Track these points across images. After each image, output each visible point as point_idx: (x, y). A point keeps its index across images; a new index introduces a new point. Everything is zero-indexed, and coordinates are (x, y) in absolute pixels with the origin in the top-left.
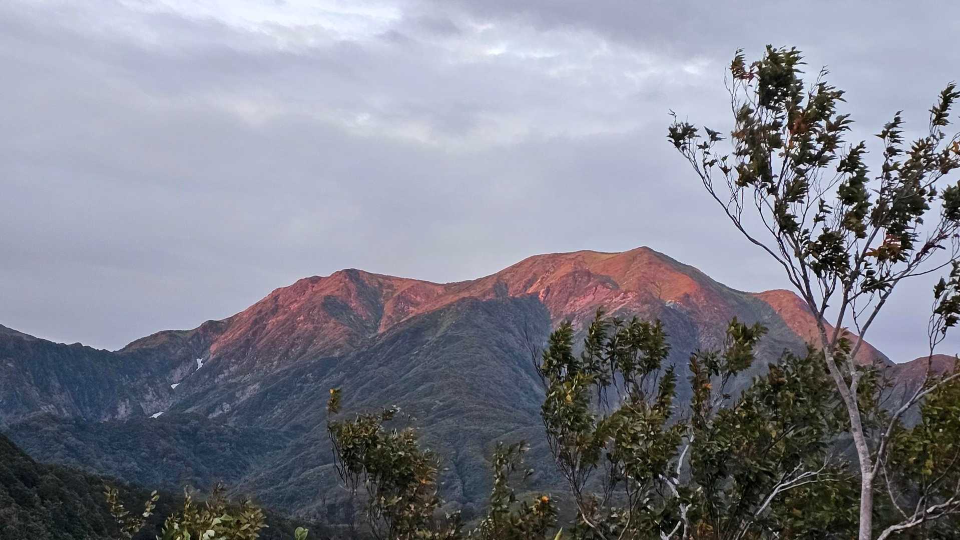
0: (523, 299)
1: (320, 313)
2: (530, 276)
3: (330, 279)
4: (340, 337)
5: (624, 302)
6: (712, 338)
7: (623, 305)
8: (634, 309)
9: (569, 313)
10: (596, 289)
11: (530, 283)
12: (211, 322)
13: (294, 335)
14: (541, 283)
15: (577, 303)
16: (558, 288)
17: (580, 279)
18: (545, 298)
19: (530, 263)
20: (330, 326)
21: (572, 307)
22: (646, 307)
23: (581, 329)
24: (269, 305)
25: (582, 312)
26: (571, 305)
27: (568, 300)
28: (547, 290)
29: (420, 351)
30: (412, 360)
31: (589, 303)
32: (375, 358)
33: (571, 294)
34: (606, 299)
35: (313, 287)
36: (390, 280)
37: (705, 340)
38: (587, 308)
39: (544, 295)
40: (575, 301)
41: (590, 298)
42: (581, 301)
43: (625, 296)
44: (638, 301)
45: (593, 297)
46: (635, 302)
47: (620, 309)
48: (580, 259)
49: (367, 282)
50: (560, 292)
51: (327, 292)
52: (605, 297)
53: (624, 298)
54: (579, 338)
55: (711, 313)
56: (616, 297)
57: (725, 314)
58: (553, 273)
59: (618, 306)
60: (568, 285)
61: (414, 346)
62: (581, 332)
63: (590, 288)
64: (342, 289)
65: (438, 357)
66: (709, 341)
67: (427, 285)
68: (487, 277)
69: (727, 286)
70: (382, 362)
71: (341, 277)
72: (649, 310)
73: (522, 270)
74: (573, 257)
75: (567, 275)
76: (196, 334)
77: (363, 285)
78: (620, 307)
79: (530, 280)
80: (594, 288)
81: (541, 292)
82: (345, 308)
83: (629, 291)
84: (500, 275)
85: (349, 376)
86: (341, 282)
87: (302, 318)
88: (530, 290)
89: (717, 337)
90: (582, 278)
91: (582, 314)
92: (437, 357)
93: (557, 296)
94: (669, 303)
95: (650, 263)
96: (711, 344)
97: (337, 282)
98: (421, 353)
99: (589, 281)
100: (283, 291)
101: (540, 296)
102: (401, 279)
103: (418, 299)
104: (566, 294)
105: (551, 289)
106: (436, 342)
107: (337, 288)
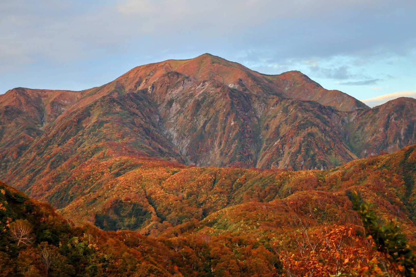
0: (139, 93)
1: (5, 118)
2: (137, 80)
3: (5, 96)
4: (22, 131)
5: (204, 88)
6: (262, 104)
7: (203, 90)
8: (211, 92)
9: (169, 99)
10: (184, 82)
11: (139, 83)
14: (146, 83)
15: (173, 93)
16: (160, 84)
17: (172, 77)
19: (136, 71)
20: (13, 125)
21: (171, 95)
22: (219, 90)
23: (180, 108)
25: (178, 97)
26: (170, 94)
27: (167, 91)
28: (152, 86)
29: (84, 133)
30: (79, 139)
31: (181, 91)
32: (54, 141)
33: (168, 87)
34: (192, 87)
36: (45, 92)
37: (258, 106)
38: (181, 94)
39: (151, 90)
40: (172, 91)
41: (181, 88)
42: (175, 91)
43: (204, 84)
44: (213, 86)
45: (182, 87)
46: (211, 87)
47: (202, 93)
48: (167, 65)
49: (30, 95)
50: (161, 86)
51: (6, 104)
52: (190, 86)
53: (203, 86)
54: (180, 114)
55: (257, 89)
56: (197, 86)
57: (265, 89)
58: (153, 75)
59: (200, 91)
60: (166, 82)
61: (79, 130)
62: (180, 110)
63: (179, 82)
64: (16, 101)
65: (97, 135)
66: (260, 106)
67: (70, 93)
68: (109, 83)
69: (259, 72)
70: (59, 143)
71: (13, 93)
72: (221, 91)
73: (132, 76)
74: (163, 64)
75: (164, 76)
77: (28, 96)
78: (202, 91)
79: (137, 82)
80: (183, 82)
81: (149, 88)
82: (19, 112)
83: (206, 81)
84: (118, 81)
85: (39, 154)
86: (14, 97)
88: (140, 88)
89: (265, 103)
90: (173, 76)
91: (178, 99)
93: (159, 89)
94: (231, 86)
95: (213, 63)
96: (262, 108)
97: (11, 97)
99: (178, 77)
101: (149, 91)
102: (52, 91)
103: (66, 102)
104: (165, 88)
105: (155, 86)
106: (93, 126)
107: (12, 100)
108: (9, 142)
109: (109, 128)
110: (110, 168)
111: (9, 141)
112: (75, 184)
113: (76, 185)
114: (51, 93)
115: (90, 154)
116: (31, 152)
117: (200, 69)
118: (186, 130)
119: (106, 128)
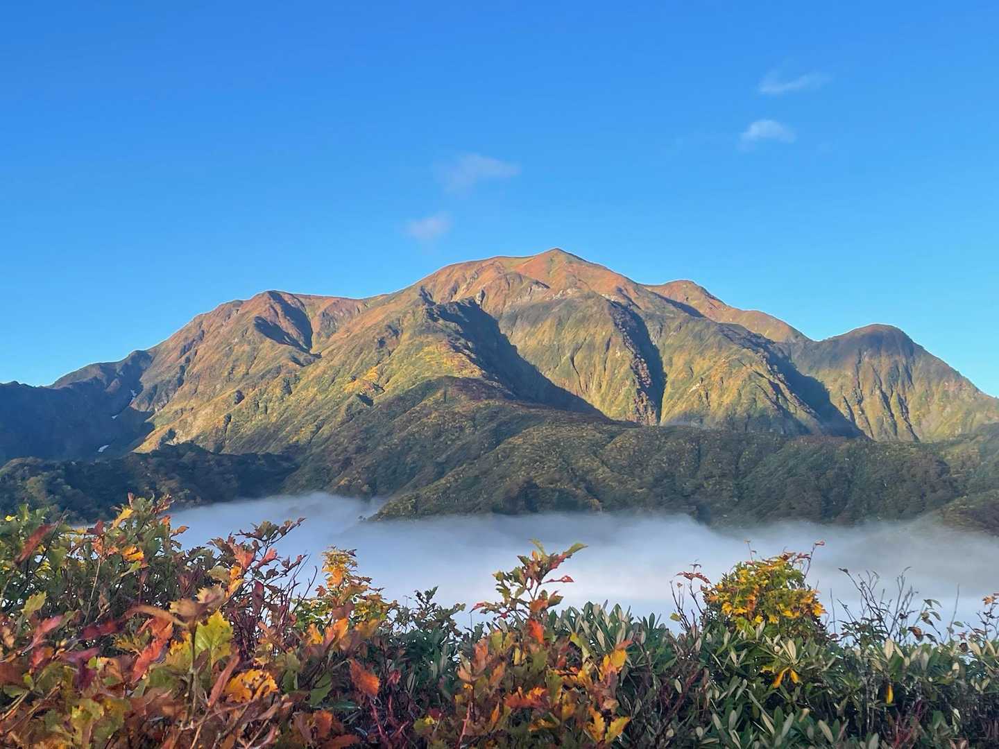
1: (255, 334)
2: (452, 284)
3: (253, 302)
5: (566, 299)
6: (657, 327)
7: (565, 302)
8: (579, 305)
11: (455, 290)
12: (138, 352)
13: (233, 357)
16: (494, 290)
18: (482, 301)
19: (448, 271)
20: (267, 345)
24: (194, 331)
25: (524, 311)
27: (505, 301)
28: (482, 294)
33: (507, 296)
35: (238, 310)
39: (480, 299)
41: (528, 298)
44: (580, 297)
45: (531, 297)
46: (577, 297)
47: (564, 305)
48: (498, 263)
49: (290, 302)
50: (496, 294)
51: (255, 314)
52: (544, 296)
53: (564, 295)
56: (555, 295)
58: (478, 278)
59: (560, 303)
60: (503, 288)
64: (269, 310)
66: (654, 329)
67: (347, 301)
71: (264, 298)
72: (594, 305)
73: (442, 278)
74: (492, 263)
75: (498, 279)
76: (126, 366)
77: (286, 304)
78: (563, 303)
79: (453, 288)
80: (529, 289)
81: (477, 297)
82: (277, 328)
86: (265, 304)
87: (236, 340)
88: (458, 297)
89: (662, 326)
90: (513, 279)
92: (413, 364)
93: (494, 298)
97: (262, 304)
98: (394, 362)
99: (522, 281)
100: (205, 317)
101: (477, 300)
104: (502, 297)
105: (485, 292)
106: (406, 350)
107: (264, 309)
108: (264, 372)
109: (434, 353)
110: (473, 419)
111: (262, 370)
112: (414, 445)
113: (418, 448)
114: (319, 301)
115: (420, 395)
116: (306, 388)
117: (551, 270)
118: (543, 363)
119: (428, 353)
